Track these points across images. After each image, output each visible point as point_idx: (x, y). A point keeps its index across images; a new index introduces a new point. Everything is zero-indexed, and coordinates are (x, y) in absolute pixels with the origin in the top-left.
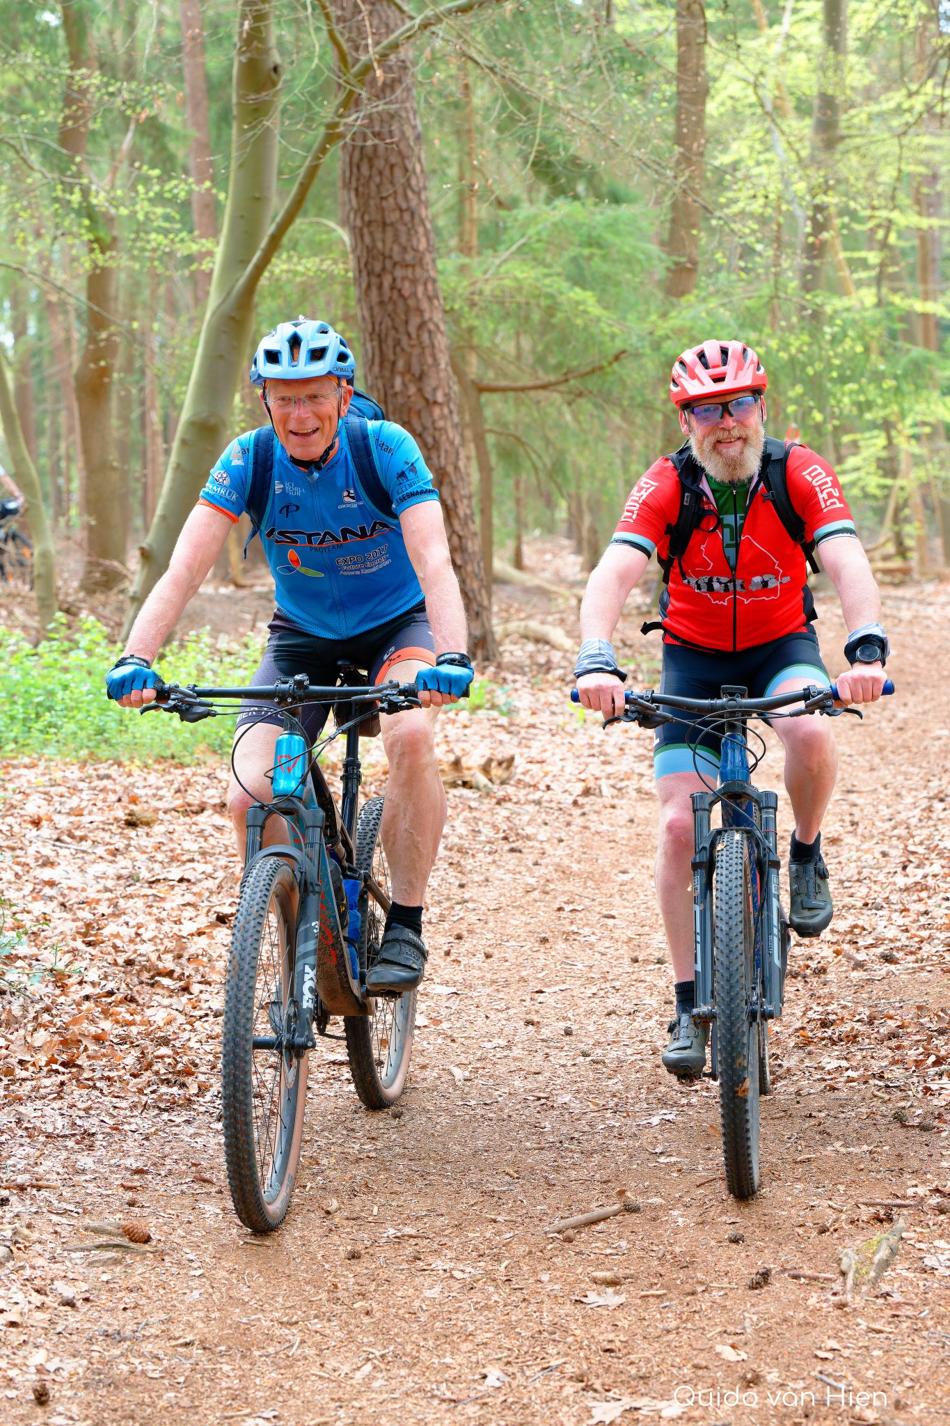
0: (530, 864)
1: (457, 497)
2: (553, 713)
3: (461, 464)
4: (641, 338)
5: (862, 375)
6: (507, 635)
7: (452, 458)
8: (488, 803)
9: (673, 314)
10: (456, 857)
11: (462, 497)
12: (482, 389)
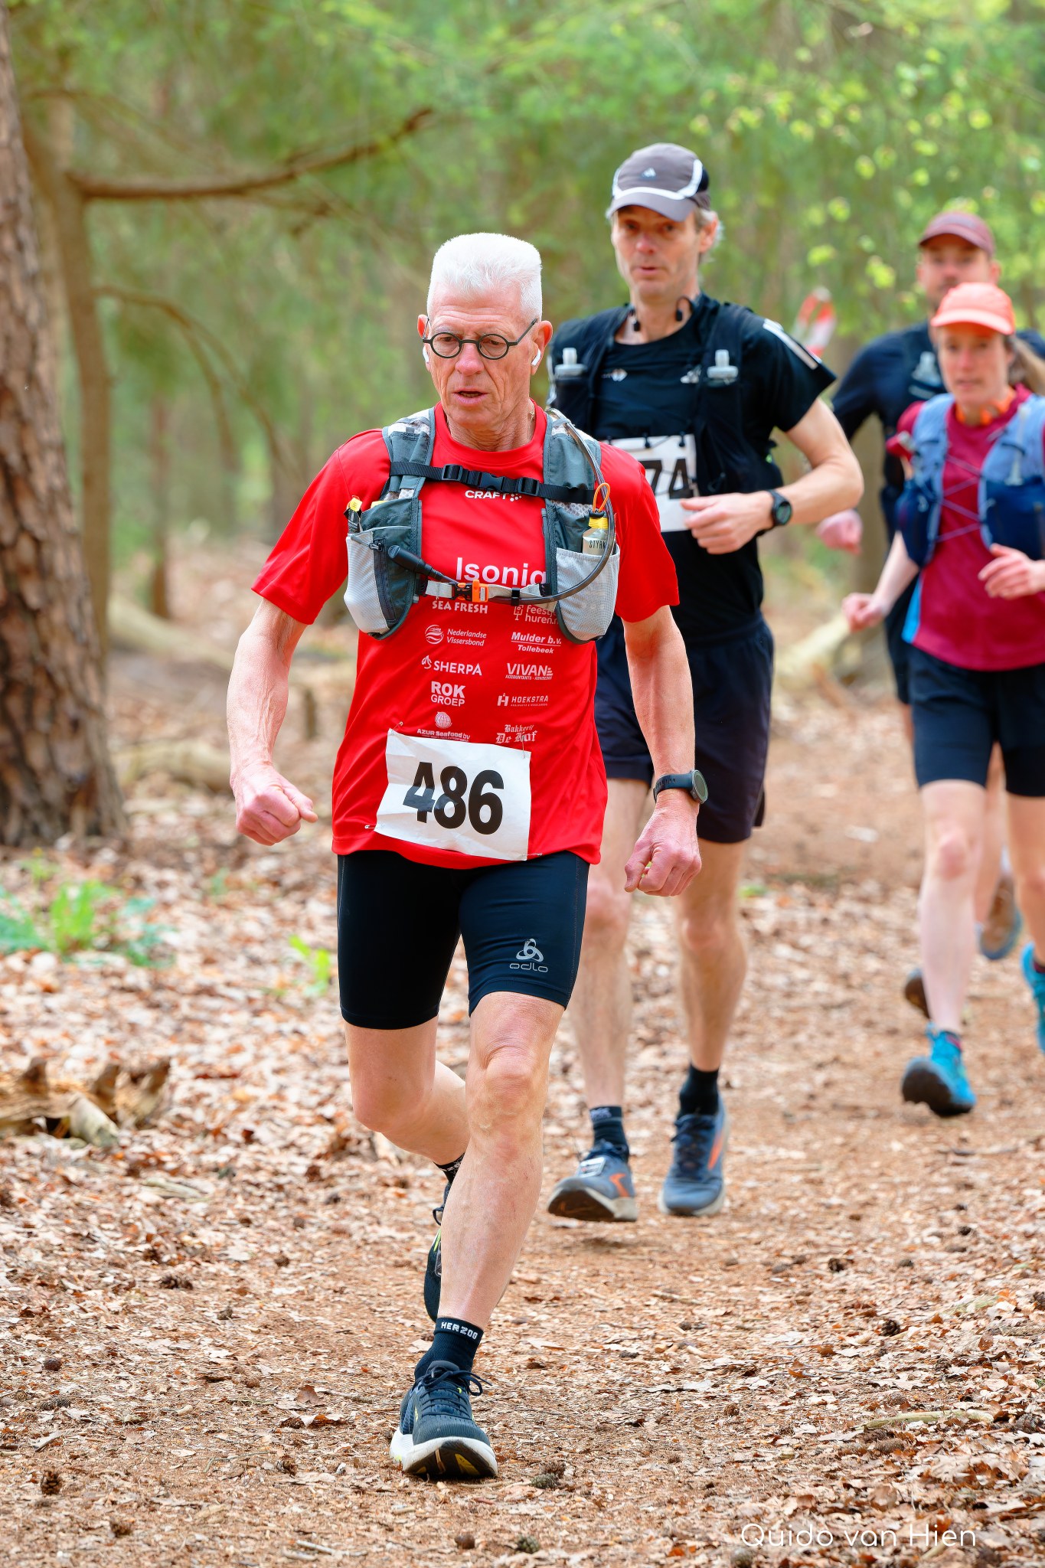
0: (212, 1314)
1: (31, 446)
2: (255, 962)
3: (42, 369)
4: (469, 81)
5: (986, 180)
6: (141, 776)
7: (22, 353)
8: (107, 1173)
9: (544, 25)
10: (38, 1299)
11: (43, 448)
12: (90, 193)
